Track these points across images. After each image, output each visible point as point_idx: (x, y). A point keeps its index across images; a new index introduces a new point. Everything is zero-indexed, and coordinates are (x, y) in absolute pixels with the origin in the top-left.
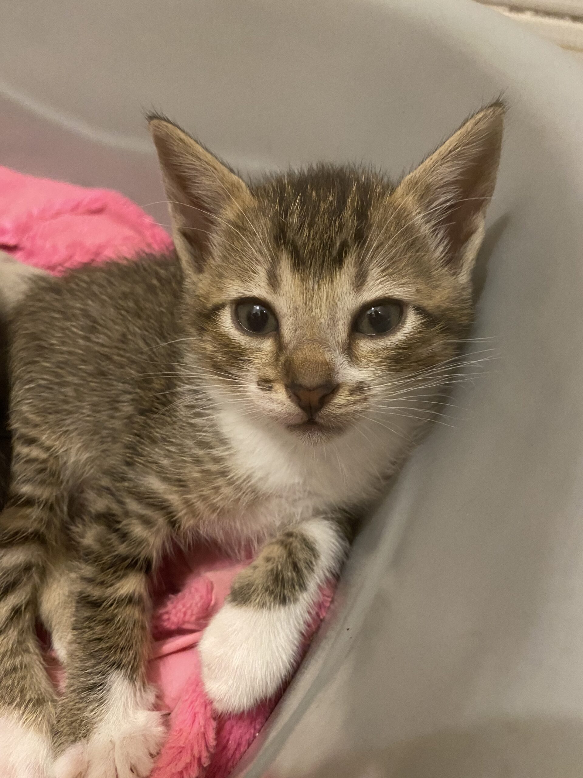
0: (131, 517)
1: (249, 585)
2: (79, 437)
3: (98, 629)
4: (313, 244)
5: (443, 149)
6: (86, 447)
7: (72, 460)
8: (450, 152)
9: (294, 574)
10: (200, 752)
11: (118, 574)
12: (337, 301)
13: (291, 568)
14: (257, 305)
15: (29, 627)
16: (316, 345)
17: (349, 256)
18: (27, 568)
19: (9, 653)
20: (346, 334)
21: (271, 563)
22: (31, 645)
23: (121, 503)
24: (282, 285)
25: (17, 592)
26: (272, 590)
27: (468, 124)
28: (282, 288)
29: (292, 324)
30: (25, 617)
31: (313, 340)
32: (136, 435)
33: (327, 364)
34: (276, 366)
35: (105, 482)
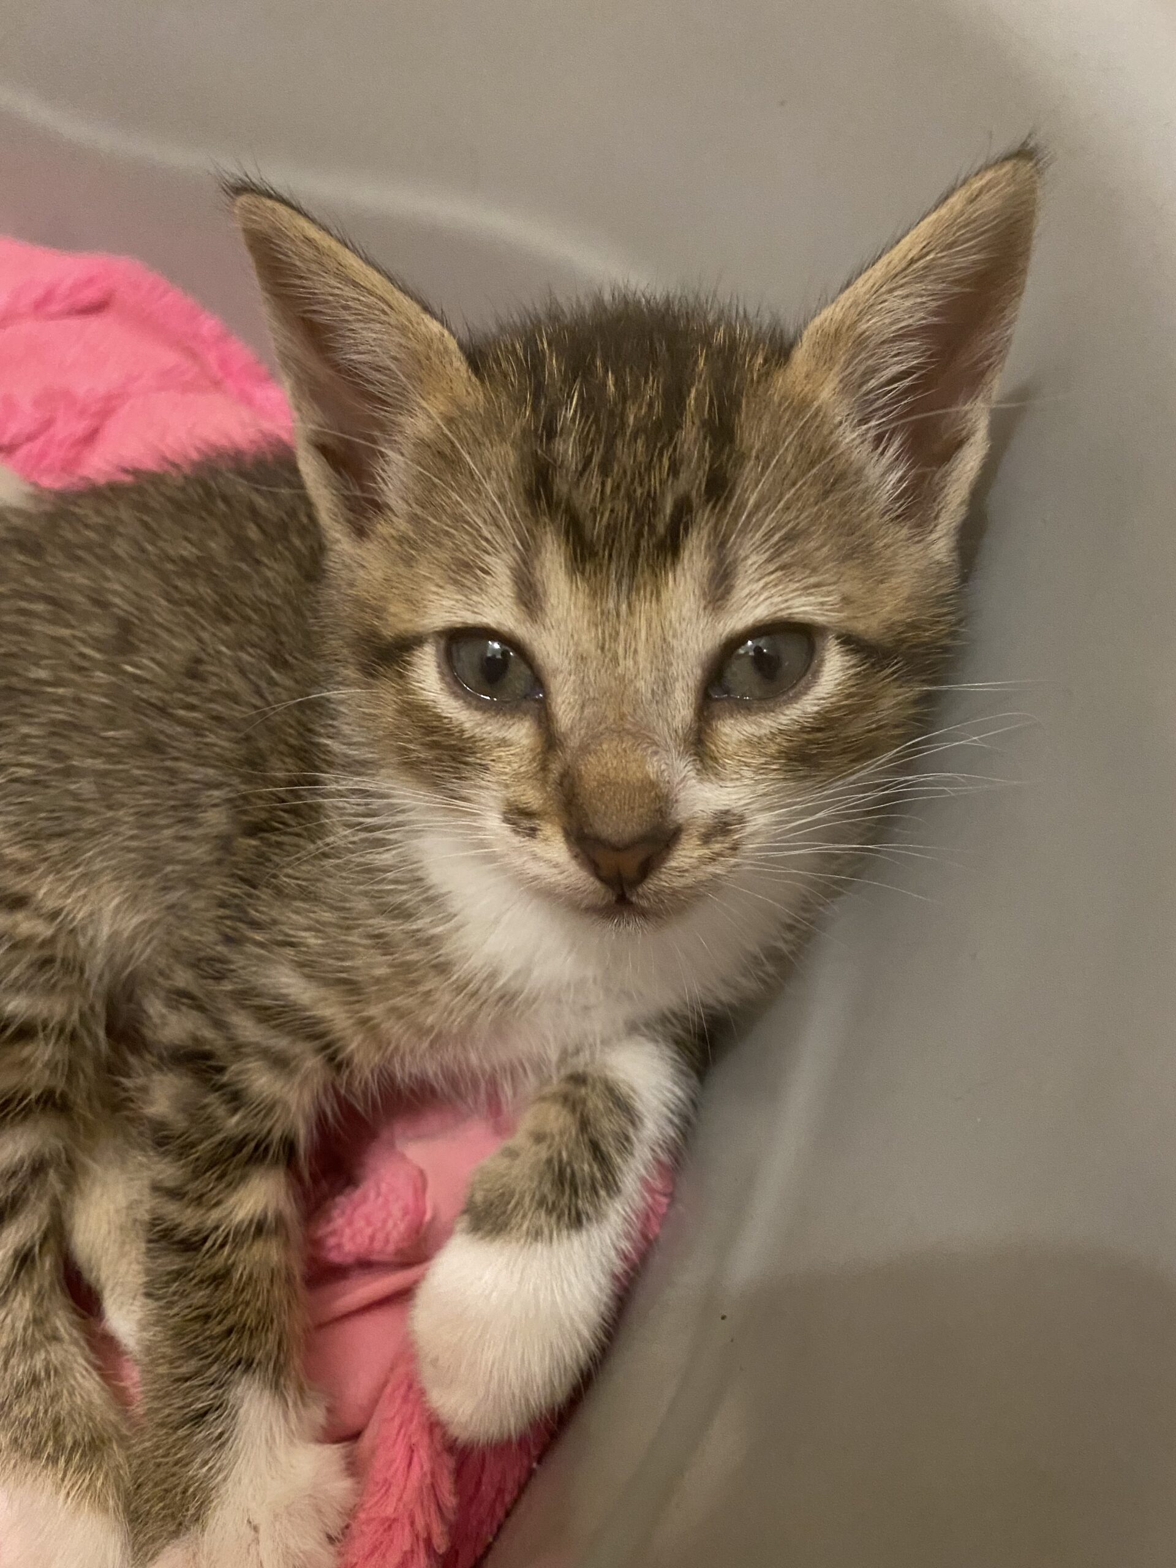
0: (248, 1055)
1: (506, 1196)
2: (115, 883)
3: (200, 1296)
4: (612, 511)
5: (896, 256)
6: (133, 900)
7: (105, 931)
8: (912, 261)
9: (595, 1168)
10: (428, 1527)
11: (228, 1178)
12: (670, 639)
13: (587, 1155)
14: (493, 640)
15: (52, 1285)
16: (628, 743)
17: (695, 534)
18: (38, 1168)
19: (18, 1349)
20: (692, 710)
21: (544, 1146)
22: (62, 1321)
23: (219, 1024)
24: (548, 608)
25: (21, 1218)
26: (554, 1203)
27: (952, 200)
28: (548, 612)
29: (575, 692)
30: (43, 1267)
31: (620, 733)
32: (244, 880)
33: (653, 785)
34: (544, 782)
35: (183, 978)
